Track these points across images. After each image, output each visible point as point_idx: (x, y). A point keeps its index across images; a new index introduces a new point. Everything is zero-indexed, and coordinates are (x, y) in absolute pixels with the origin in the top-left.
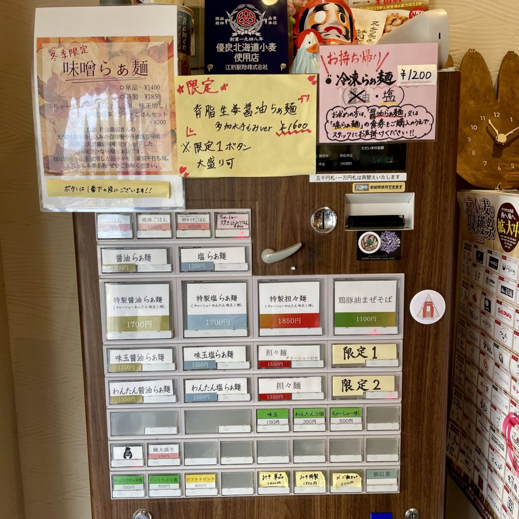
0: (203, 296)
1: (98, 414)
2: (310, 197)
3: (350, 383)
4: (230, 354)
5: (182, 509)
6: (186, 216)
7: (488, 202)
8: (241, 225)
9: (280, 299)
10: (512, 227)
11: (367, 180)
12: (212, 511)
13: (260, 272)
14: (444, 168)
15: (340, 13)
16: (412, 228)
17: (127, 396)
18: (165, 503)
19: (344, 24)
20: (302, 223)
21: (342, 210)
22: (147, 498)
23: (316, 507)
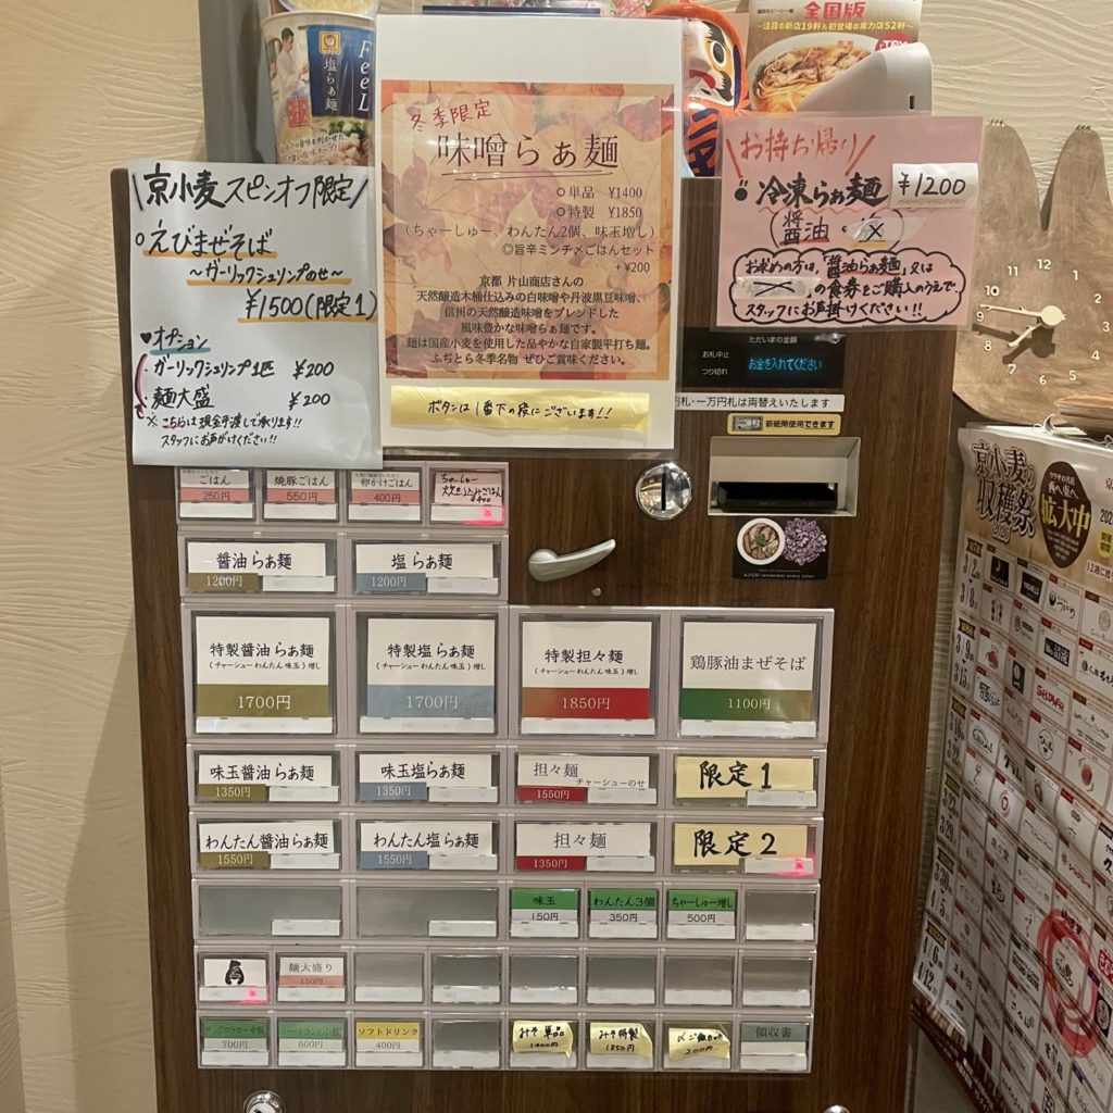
0: (402, 646)
1: (173, 889)
3: (711, 838)
4: (459, 771)
6: (370, 476)
7: (1021, 455)
8: (486, 497)
9: (567, 656)
10: (1071, 515)
11: (758, 408)
12: (411, 1099)
15: (714, 42)
16: (854, 512)
17: (237, 853)
18: (313, 1077)
19: (722, 66)
20: (617, 497)
21: (703, 471)
22: (274, 1066)
23: (632, 1096)
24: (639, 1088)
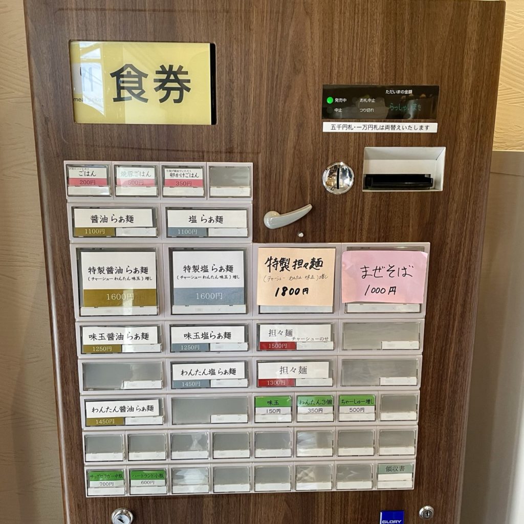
0: (192, 266)
2: (323, 151)
4: (228, 335)
5: (168, 508)
6: (175, 171)
11: (391, 131)
12: (202, 510)
13: (262, 239)
14: (481, 118)
16: (442, 189)
18: (148, 501)
20: (312, 182)
21: (360, 166)
23: (320, 505)
24: (323, 500)
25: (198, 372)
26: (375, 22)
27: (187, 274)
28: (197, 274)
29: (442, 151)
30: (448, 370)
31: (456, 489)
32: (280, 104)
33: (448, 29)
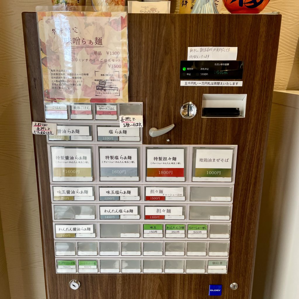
1: (48, 225)
2: (180, 96)
4: (129, 192)
5: (98, 280)
6: (102, 106)
9: (160, 159)
11: (217, 85)
12: (116, 282)
13: (147, 142)
14: (267, 79)
18: (88, 276)
20: (174, 112)
21: (200, 104)
22: (77, 273)
23: (177, 280)
24: (179, 278)
25: (113, 211)
26: (209, 27)
27: (107, 160)
28: (112, 160)
29: (245, 96)
30: (246, 213)
31: (250, 274)
32: (158, 71)
33: (249, 30)
